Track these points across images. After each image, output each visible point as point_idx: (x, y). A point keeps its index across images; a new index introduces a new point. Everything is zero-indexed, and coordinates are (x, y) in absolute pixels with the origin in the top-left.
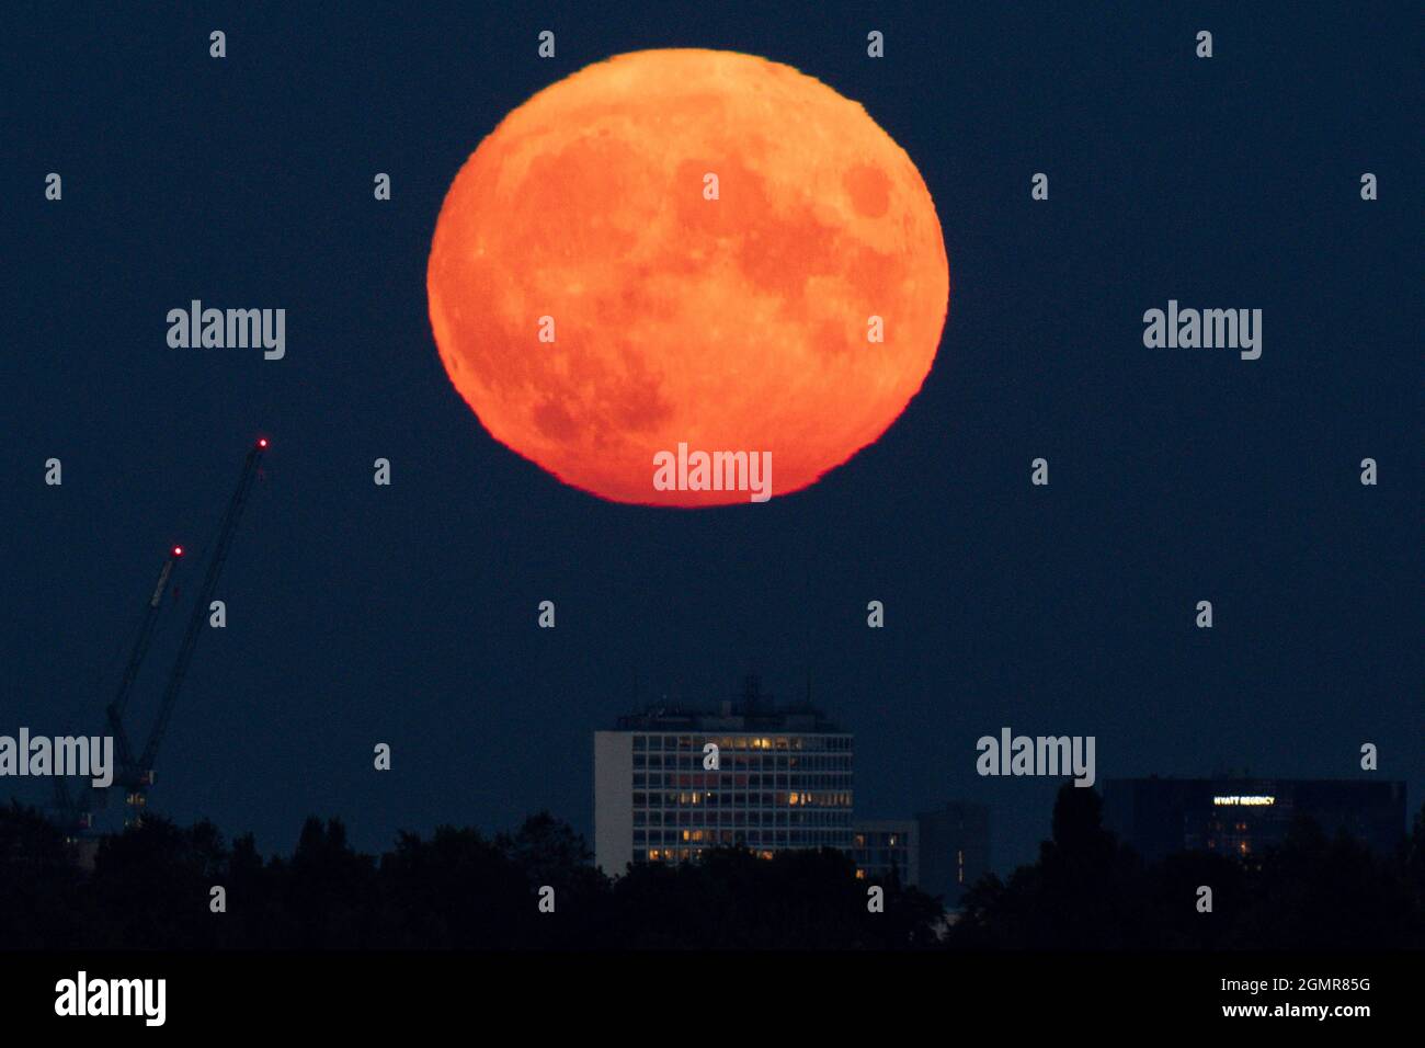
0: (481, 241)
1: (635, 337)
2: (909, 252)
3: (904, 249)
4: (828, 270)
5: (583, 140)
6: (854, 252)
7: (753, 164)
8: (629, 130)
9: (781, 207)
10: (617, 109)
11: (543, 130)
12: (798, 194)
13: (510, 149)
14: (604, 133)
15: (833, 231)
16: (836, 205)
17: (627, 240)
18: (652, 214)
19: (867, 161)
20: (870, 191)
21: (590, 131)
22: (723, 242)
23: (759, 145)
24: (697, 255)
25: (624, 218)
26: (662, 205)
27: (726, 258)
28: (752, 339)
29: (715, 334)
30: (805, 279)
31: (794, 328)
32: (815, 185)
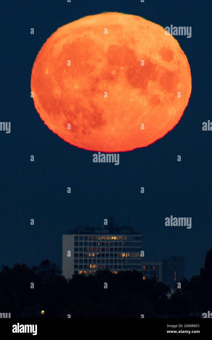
0: (47, 69)
1: (95, 100)
3: (178, 70)
4: (154, 79)
5: (79, 38)
6: (162, 71)
7: (131, 46)
8: (92, 36)
10: (89, 29)
11: (65, 36)
13: (56, 41)
14: (85, 36)
15: (155, 65)
16: (157, 58)
17: (92, 68)
18: (100, 61)
19: (166, 46)
20: (167, 55)
21: (81, 36)
22: (122, 68)
23: (133, 41)
24: (114, 72)
25: (91, 62)
26: (104, 59)
27: (123, 74)
28: (131, 100)
29: (119, 99)
30: (147, 82)
31: (144, 97)
32: (150, 53)
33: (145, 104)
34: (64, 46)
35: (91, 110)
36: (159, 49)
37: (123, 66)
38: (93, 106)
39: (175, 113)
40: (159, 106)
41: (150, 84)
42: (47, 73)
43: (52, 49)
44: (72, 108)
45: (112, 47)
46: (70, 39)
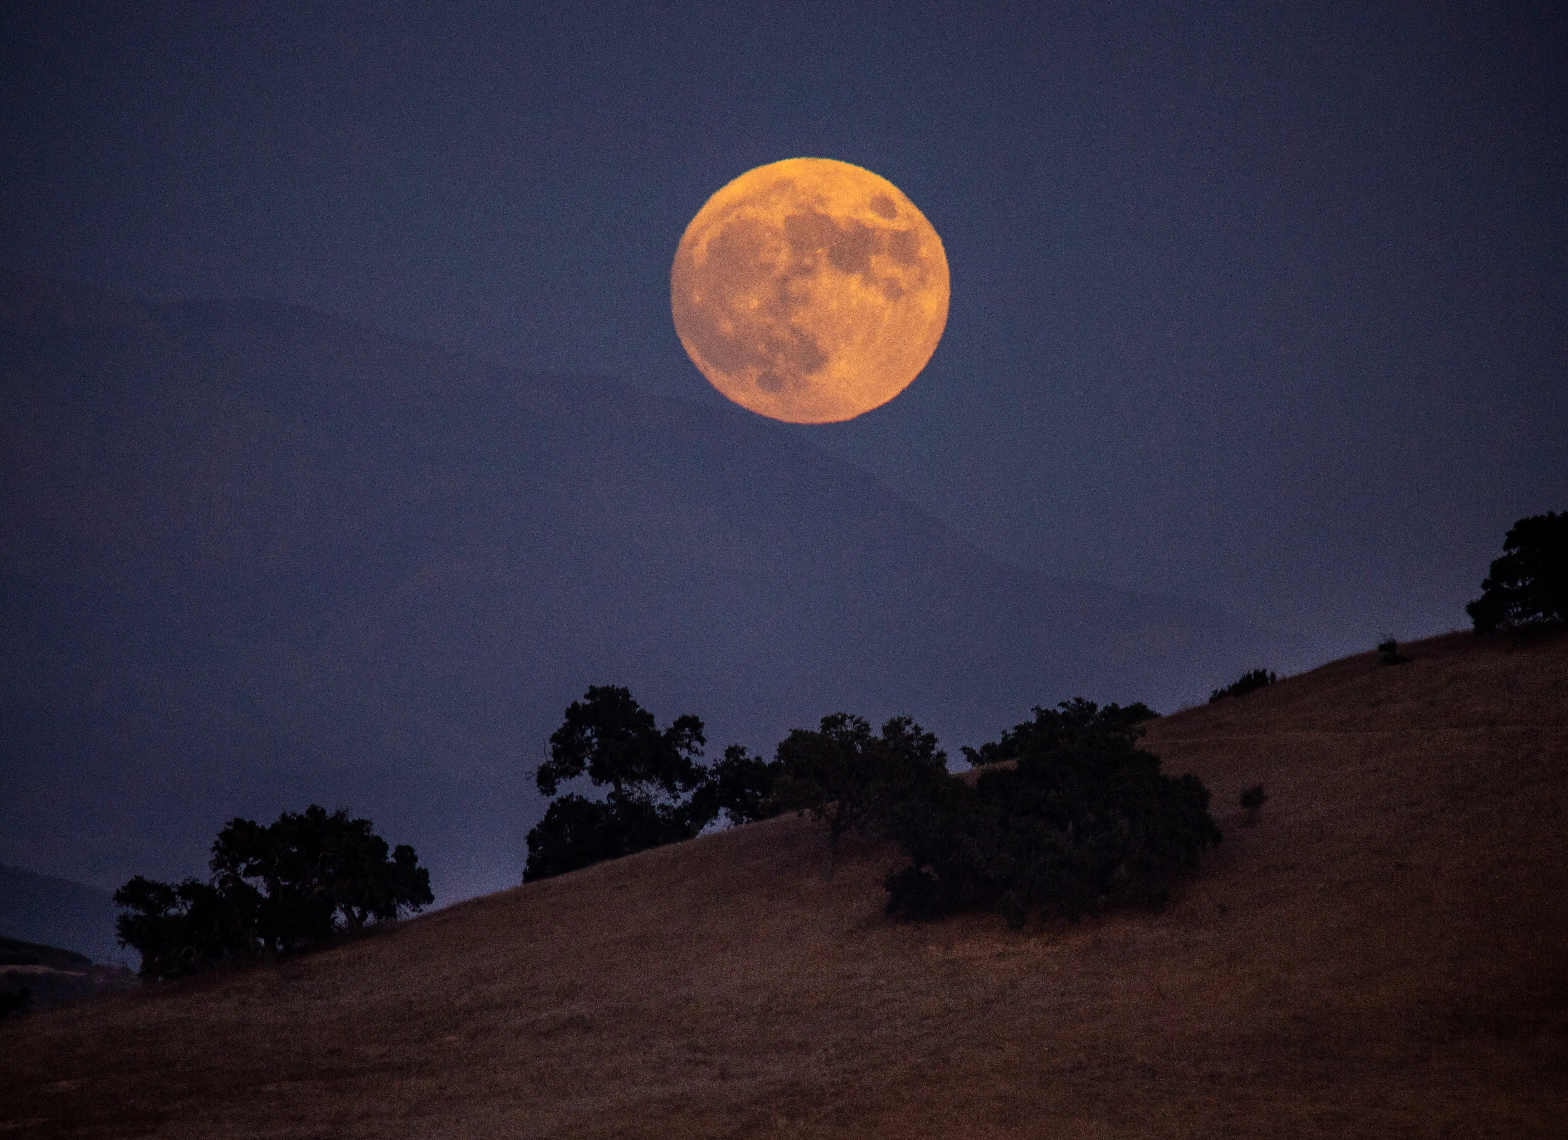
0: (696, 293)
1: (795, 320)
2: (916, 229)
3: (912, 229)
4: (878, 251)
5: (729, 225)
6: (887, 236)
7: (820, 210)
8: (751, 212)
9: (843, 225)
10: (741, 203)
11: (706, 227)
12: (849, 218)
13: (694, 243)
14: (738, 217)
15: (873, 230)
16: (871, 218)
17: (770, 267)
18: (778, 250)
19: (877, 193)
20: (885, 207)
21: (730, 219)
22: (819, 251)
23: (820, 200)
24: (808, 261)
25: (765, 256)
26: (783, 244)
27: (824, 260)
28: (854, 302)
29: (834, 305)
30: (868, 260)
31: (873, 288)
32: (856, 211)
33: (880, 300)
34: (709, 245)
35: (795, 340)
36: (868, 201)
37: (821, 246)
38: (795, 331)
39: (935, 307)
40: (903, 298)
41: (874, 260)
42: (698, 299)
43: (691, 259)
44: (761, 348)
45: (789, 220)
46: (715, 230)
